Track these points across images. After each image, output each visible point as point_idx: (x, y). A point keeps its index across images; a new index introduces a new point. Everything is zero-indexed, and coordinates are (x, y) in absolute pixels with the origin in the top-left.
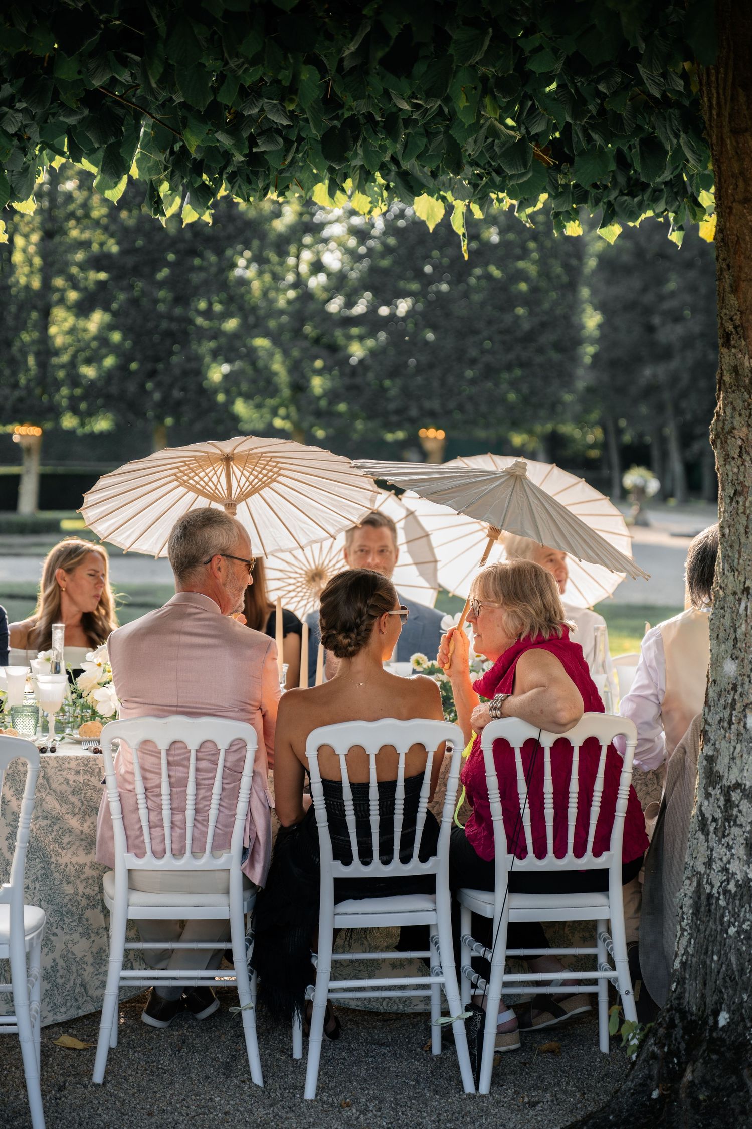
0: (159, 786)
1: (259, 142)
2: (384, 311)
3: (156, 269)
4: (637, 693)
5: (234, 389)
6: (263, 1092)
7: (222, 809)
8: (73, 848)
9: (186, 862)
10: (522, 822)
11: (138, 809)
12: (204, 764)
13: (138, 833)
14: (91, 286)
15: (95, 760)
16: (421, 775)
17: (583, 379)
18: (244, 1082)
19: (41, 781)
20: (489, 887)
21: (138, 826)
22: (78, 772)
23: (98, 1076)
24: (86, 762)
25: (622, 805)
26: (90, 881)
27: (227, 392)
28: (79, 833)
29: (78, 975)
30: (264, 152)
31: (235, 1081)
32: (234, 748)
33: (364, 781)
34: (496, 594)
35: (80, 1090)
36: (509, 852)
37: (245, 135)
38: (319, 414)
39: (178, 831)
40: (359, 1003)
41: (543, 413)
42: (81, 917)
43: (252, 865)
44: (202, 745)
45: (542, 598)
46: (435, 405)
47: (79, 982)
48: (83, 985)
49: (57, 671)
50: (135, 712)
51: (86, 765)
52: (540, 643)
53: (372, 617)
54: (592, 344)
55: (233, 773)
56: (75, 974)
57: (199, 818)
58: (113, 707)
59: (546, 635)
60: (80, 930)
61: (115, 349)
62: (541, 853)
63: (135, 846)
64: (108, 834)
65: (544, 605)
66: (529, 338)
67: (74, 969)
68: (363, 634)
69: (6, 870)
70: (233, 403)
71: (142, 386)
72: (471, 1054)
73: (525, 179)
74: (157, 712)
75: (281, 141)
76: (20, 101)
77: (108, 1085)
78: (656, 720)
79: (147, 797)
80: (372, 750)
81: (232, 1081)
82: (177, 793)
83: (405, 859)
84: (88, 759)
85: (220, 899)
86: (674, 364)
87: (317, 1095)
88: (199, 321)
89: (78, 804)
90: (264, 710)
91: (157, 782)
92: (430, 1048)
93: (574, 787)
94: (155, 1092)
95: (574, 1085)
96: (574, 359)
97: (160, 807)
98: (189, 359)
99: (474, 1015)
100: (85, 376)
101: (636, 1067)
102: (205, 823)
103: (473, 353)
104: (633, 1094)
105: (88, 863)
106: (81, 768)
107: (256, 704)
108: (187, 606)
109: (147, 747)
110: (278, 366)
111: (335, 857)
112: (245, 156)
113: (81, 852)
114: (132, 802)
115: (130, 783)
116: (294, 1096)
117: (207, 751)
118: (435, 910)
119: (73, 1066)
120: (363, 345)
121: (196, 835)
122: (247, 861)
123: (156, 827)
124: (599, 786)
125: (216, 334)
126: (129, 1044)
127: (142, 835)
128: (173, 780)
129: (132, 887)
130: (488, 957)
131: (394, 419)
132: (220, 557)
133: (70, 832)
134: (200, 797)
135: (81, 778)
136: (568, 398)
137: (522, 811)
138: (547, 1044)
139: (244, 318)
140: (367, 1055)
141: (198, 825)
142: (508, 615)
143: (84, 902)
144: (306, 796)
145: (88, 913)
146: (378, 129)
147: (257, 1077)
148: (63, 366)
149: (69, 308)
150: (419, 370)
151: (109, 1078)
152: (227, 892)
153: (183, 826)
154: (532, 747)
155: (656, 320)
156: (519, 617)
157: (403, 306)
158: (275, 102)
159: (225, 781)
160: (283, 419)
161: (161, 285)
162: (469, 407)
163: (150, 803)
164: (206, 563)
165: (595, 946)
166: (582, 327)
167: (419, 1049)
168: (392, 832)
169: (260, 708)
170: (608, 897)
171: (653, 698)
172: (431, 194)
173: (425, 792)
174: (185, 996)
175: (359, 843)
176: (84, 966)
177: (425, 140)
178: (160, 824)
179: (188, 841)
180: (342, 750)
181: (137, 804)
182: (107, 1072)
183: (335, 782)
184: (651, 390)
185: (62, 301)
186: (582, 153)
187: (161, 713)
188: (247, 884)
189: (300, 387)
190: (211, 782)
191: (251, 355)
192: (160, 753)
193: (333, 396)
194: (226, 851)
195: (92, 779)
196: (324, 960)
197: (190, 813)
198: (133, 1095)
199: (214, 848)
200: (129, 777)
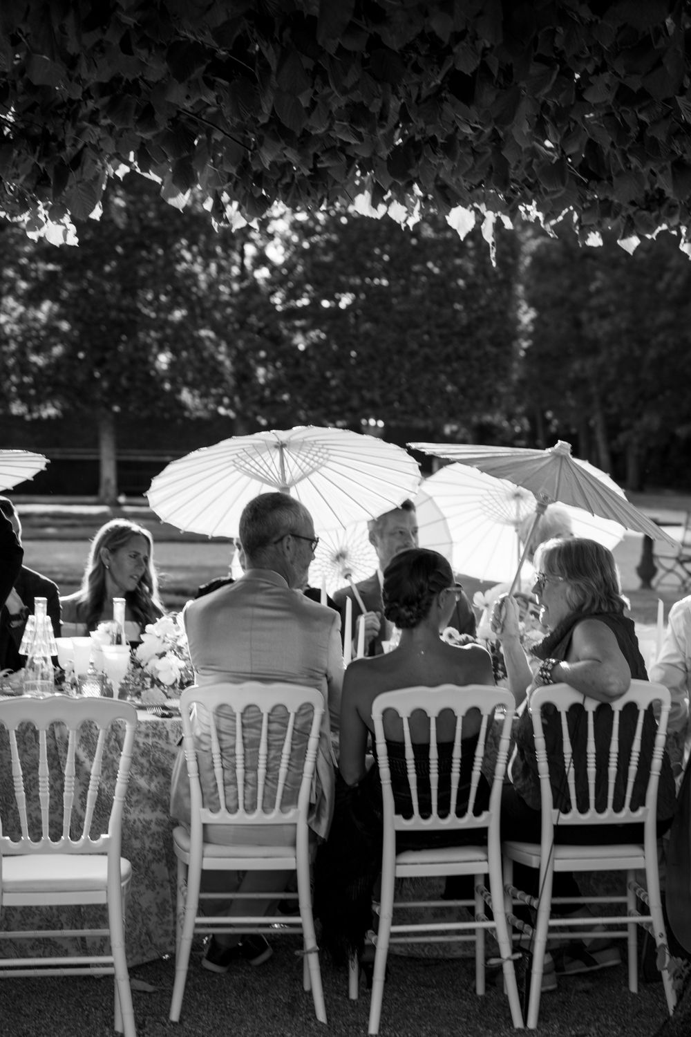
0: (234, 747)
1: (322, 158)
2: (326, 304)
3: (104, 262)
4: (667, 661)
5: (180, 379)
6: (329, 1029)
7: (291, 768)
8: (141, 806)
9: (257, 817)
10: (567, 780)
11: (214, 767)
12: (275, 727)
13: (213, 790)
14: (41, 276)
15: (163, 724)
16: (476, 737)
17: (517, 372)
18: (310, 1019)
19: (112, 743)
20: (536, 839)
21: (212, 784)
22: (147, 735)
23: (175, 1015)
24: (155, 726)
25: (657, 763)
26: (156, 837)
27: (173, 381)
28: (146, 791)
29: (144, 924)
30: (328, 168)
31: (301, 1019)
32: (303, 712)
33: (424, 741)
34: (561, 568)
35: (159, 1027)
36: (555, 807)
37: (311, 152)
38: (262, 403)
39: (250, 788)
40: (403, 949)
41: (479, 405)
42: (147, 869)
43: (318, 820)
44: (274, 709)
45: (602, 574)
46: (376, 395)
47: (144, 931)
48: (148, 934)
49: (119, 642)
50: (211, 679)
51: (155, 729)
52: (599, 615)
53: (432, 593)
54: (526, 340)
55: (302, 735)
56: (141, 924)
57: (270, 777)
58: (174, 675)
59: (605, 608)
60: (146, 882)
61: (63, 338)
62: (583, 809)
63: (210, 802)
64: (184, 791)
65: (604, 580)
66: (468, 332)
67: (140, 918)
68: (424, 608)
69: (79, 826)
70: (179, 392)
71: (91, 374)
72: (520, 992)
73: (559, 195)
74: (231, 679)
75: (344, 157)
76: (105, 117)
77: (186, 1023)
78: (682, 686)
79: (222, 757)
80: (433, 713)
81: (298, 1019)
82: (251, 753)
83: (461, 813)
84: (157, 723)
85: (288, 851)
86: (601, 359)
87: (379, 1031)
88: (148, 311)
89: (146, 764)
90: (329, 676)
91: (232, 743)
92: (475, 989)
93: (614, 747)
94: (230, 1029)
95: (613, 1020)
96: (510, 354)
97: (234, 767)
98: (136, 349)
99: (524, 957)
100: (35, 364)
101: (684, 999)
102: (275, 781)
103: (414, 346)
104: (682, 1023)
105: (154, 820)
106: (150, 732)
107: (323, 671)
108: (259, 581)
109: (222, 711)
110: (223, 355)
111: (397, 812)
112: (311, 170)
113: (148, 810)
114: (208, 761)
115: (205, 744)
116: (359, 1032)
117: (279, 714)
118: (487, 860)
119: (147, 1007)
120: (306, 338)
121: (267, 792)
122: (315, 816)
123: (230, 784)
124: (636, 746)
125: (162, 325)
126: (194, 987)
127: (216, 791)
128: (247, 741)
129: (206, 840)
130: (534, 903)
131: (336, 408)
132: (290, 537)
133: (139, 790)
134: (271, 756)
135: (150, 741)
136: (502, 389)
137: (567, 770)
138: (582, 986)
139: (191, 309)
140: (417, 996)
141: (269, 783)
142: (572, 587)
143: (150, 857)
144: (369, 757)
145: (154, 866)
146: (438, 149)
147: (321, 1015)
148: (13, 354)
149: (17, 298)
150: (360, 361)
151: (185, 1017)
152: (294, 844)
153: (255, 784)
154: (577, 711)
155: (584, 316)
156: (582, 590)
157: (345, 301)
158: (345, 124)
159: (295, 742)
160: (227, 407)
161: (109, 277)
162: (408, 397)
163: (224, 762)
164: (276, 543)
165: (624, 894)
166: (518, 322)
167: (464, 991)
168: (449, 789)
169: (326, 676)
170: (643, 849)
171: (681, 666)
172: (465, 206)
173: (480, 751)
174: (240, 944)
175: (420, 799)
176: (149, 916)
177: (472, 159)
178: (233, 781)
179: (260, 798)
180: (405, 714)
181: (213, 762)
182: (183, 1012)
183: (398, 743)
184: (578, 384)
185: (12, 291)
186: (620, 174)
187: (235, 679)
188: (312, 836)
189: (244, 376)
190: (281, 743)
191: (197, 344)
192: (235, 716)
193: (276, 386)
194: (293, 806)
195: (160, 742)
196: (386, 907)
197: (261, 771)
198: (210, 1031)
199: (283, 804)
200: (204, 739)
